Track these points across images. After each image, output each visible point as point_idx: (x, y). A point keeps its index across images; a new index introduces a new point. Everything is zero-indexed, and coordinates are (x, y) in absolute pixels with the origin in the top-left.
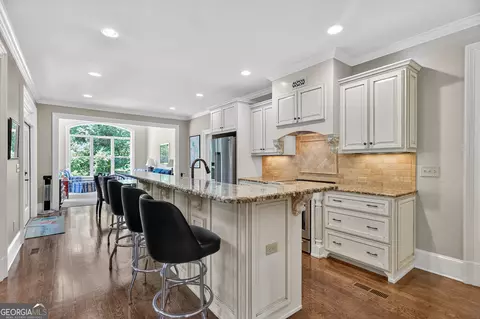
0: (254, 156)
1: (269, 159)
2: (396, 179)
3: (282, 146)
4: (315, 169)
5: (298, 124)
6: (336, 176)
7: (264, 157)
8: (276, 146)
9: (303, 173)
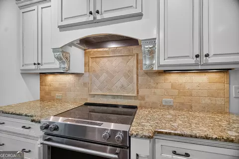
0: (26, 74)
1: (50, 78)
2: (207, 101)
3: (68, 59)
4: (109, 90)
5: (95, 22)
6: (135, 98)
7: (43, 74)
8: (59, 59)
9: (94, 96)
